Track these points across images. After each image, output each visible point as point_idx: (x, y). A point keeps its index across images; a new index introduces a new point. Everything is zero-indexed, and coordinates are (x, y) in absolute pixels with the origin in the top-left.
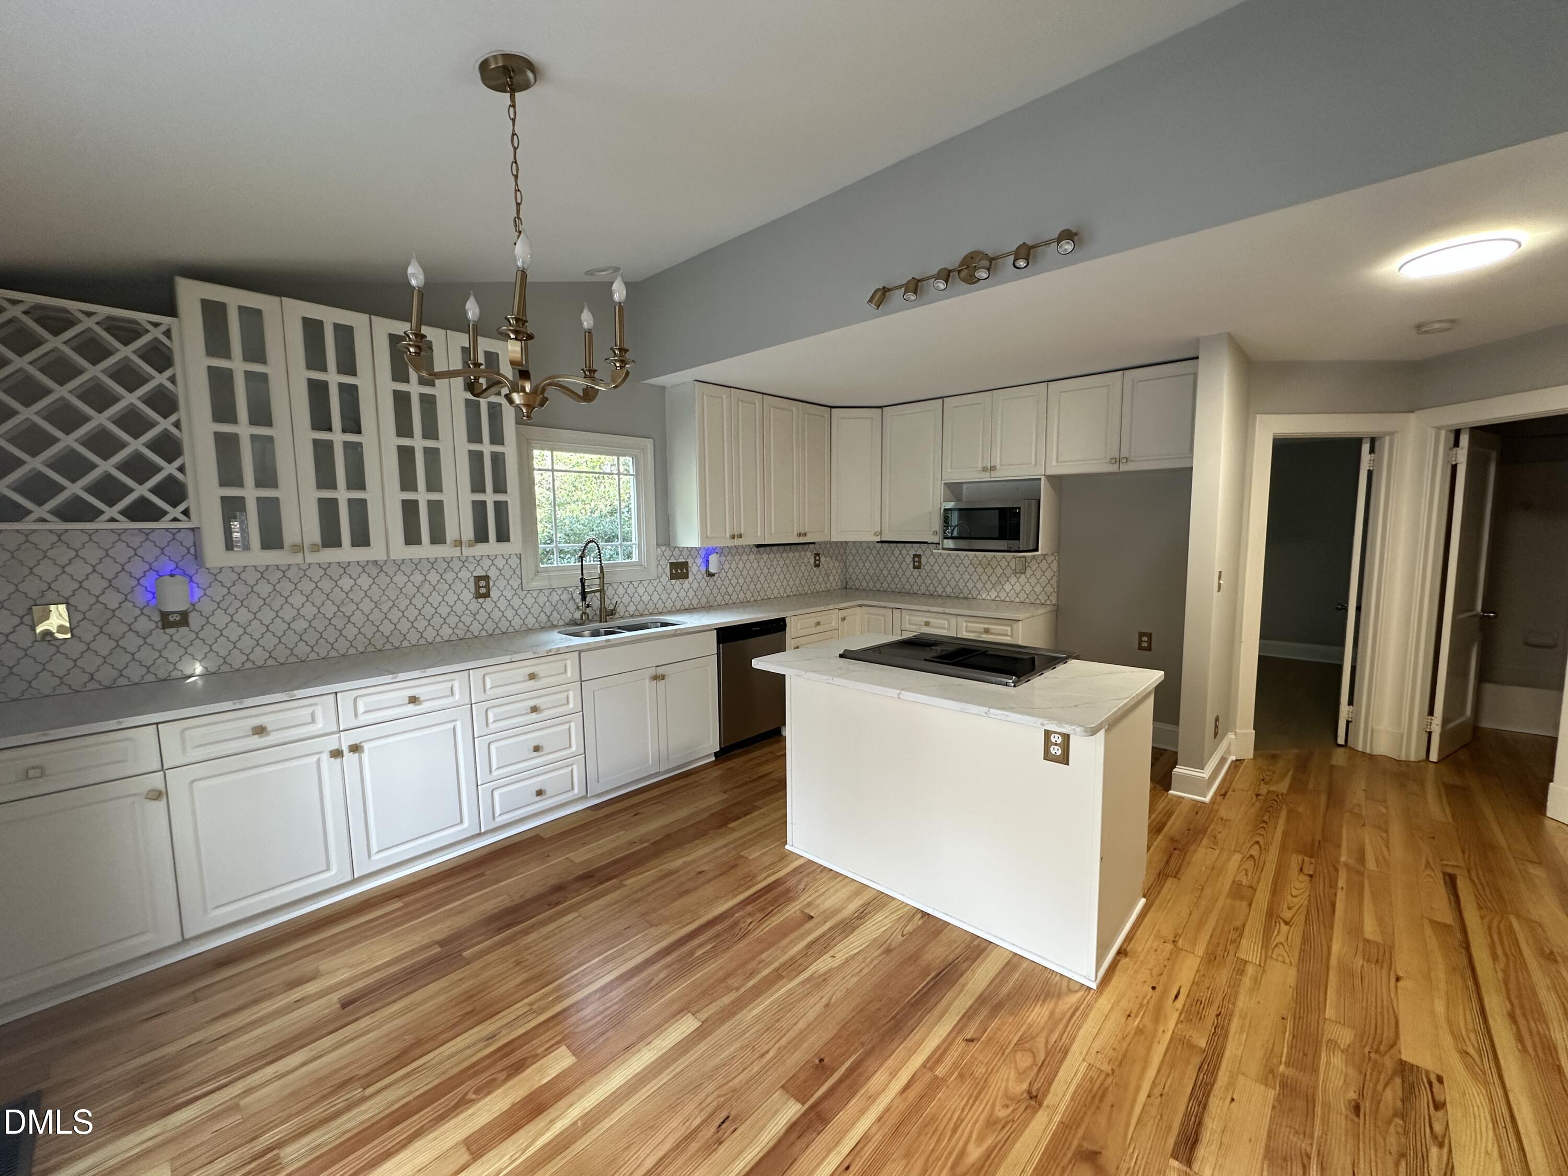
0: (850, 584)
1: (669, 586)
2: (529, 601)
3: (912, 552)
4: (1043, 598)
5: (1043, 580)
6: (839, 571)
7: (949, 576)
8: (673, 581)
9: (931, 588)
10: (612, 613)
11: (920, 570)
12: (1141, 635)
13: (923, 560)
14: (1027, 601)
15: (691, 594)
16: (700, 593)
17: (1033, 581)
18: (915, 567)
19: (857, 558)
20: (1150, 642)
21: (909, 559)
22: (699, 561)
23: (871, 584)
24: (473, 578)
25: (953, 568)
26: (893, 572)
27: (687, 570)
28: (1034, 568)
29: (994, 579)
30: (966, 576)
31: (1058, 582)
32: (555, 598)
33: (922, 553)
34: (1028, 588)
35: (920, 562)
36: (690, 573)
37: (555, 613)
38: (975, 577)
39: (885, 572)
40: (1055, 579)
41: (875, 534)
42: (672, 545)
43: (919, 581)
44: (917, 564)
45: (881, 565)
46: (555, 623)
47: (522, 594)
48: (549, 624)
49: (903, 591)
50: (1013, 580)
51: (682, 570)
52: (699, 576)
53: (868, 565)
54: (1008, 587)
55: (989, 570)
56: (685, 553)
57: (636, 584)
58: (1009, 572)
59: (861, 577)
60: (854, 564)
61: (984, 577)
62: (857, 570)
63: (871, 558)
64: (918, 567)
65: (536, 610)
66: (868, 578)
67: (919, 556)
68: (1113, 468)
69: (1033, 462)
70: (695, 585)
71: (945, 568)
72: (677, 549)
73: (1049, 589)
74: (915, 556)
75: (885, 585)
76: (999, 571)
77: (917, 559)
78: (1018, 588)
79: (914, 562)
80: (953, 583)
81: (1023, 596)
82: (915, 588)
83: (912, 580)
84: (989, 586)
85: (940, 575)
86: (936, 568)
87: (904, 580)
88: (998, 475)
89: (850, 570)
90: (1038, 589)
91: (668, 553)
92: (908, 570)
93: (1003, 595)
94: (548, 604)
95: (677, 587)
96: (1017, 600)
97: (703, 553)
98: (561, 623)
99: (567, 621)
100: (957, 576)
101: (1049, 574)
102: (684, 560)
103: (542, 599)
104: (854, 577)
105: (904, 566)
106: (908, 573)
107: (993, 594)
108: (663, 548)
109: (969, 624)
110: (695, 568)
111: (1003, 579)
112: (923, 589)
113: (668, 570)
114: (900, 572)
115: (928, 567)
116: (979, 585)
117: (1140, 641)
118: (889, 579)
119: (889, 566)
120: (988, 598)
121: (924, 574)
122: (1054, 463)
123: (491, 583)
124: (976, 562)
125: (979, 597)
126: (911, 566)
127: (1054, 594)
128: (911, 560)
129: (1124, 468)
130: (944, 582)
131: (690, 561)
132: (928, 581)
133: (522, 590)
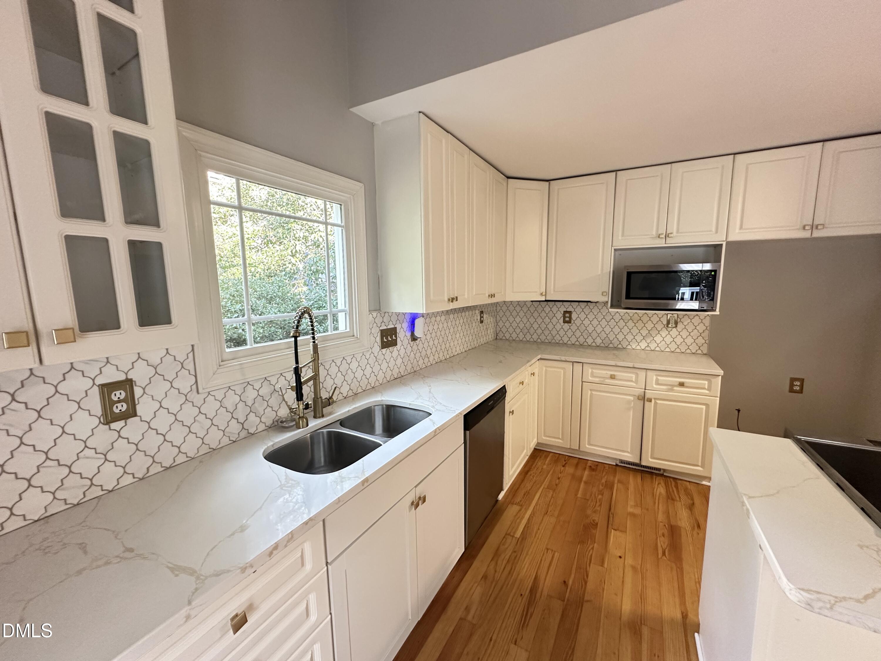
0: (501, 335)
1: (380, 357)
2: (211, 406)
3: (563, 309)
4: (694, 348)
5: (695, 333)
6: (493, 324)
7: (599, 329)
8: (384, 350)
9: (581, 340)
10: (329, 402)
11: (570, 324)
12: (793, 380)
13: (574, 316)
14: (678, 350)
15: (399, 361)
16: (406, 360)
17: (684, 334)
18: (565, 322)
19: (507, 314)
20: (802, 386)
21: (560, 315)
22: (406, 325)
23: (521, 336)
24: (96, 389)
25: (604, 323)
26: (543, 326)
27: (396, 336)
28: (685, 323)
29: (644, 332)
30: (616, 330)
31: (711, 336)
32: (251, 394)
33: (572, 310)
34: (679, 340)
35: (570, 317)
36: (398, 340)
37: (252, 416)
38: (626, 330)
39: (536, 326)
40: (707, 332)
41: (542, 294)
42: (383, 311)
43: (570, 333)
44: (567, 319)
45: (532, 320)
46: (252, 431)
47: (198, 399)
48: (243, 434)
49: (553, 341)
50: (664, 333)
51: (391, 337)
52: (406, 342)
53: (518, 319)
54: (658, 339)
55: (640, 325)
56: (394, 318)
57: (349, 359)
58: (659, 326)
59: (511, 330)
60: (504, 319)
61: (635, 331)
62: (507, 324)
63: (522, 314)
64: (569, 322)
65: (223, 419)
66: (518, 331)
67: (570, 313)
68: (806, 234)
69: (714, 229)
70: (402, 352)
71: (595, 322)
72: (387, 315)
73: (700, 341)
74: (565, 312)
75: (535, 337)
76: (650, 325)
77: (567, 315)
78: (668, 339)
79: (564, 317)
80: (603, 335)
81: (673, 347)
82: (565, 339)
83: (562, 333)
84: (639, 338)
85: (590, 329)
86: (587, 322)
87: (554, 332)
88: (672, 242)
89: (501, 324)
90: (689, 341)
91: (379, 320)
92: (558, 324)
93: (653, 346)
94: (241, 405)
95: (387, 357)
96: (668, 350)
97: (408, 318)
98: (262, 427)
99: (269, 422)
100: (608, 329)
101: (701, 328)
102: (393, 326)
103: (232, 399)
104: (504, 330)
105: (554, 320)
106: (558, 327)
107: (643, 345)
108: (375, 314)
109: (659, 378)
110: (403, 335)
111: (654, 333)
112: (573, 340)
113: (379, 339)
114: (550, 326)
115: (578, 322)
116: (630, 337)
117: (792, 385)
118: (539, 331)
119: (539, 320)
120: (638, 347)
121: (574, 327)
122: (737, 231)
123: (138, 392)
124: (627, 317)
125: (629, 347)
126: (561, 321)
127: (706, 345)
128: (561, 315)
129: (817, 234)
130: (594, 335)
131: (398, 326)
132: (578, 334)
133: (198, 392)
